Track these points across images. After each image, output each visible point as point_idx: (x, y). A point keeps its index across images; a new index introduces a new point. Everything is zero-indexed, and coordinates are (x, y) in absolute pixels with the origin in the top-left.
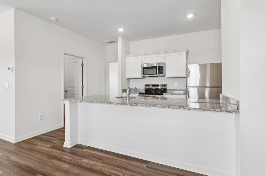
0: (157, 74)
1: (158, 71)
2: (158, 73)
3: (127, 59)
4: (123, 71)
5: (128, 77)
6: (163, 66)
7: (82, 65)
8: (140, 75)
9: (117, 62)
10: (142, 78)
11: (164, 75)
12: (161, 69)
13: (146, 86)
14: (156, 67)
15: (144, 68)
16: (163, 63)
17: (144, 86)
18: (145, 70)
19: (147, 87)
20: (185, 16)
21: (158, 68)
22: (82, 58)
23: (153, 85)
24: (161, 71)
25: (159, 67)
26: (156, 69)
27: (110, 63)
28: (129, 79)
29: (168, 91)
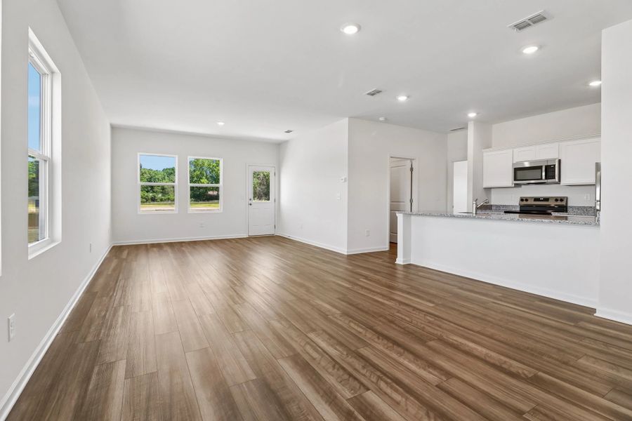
0: (541, 179)
1: (544, 174)
2: (544, 177)
3: (485, 154)
4: (476, 176)
5: (485, 185)
6: (555, 165)
7: (412, 169)
8: (509, 180)
9: (467, 160)
10: (513, 185)
11: (557, 179)
12: (550, 172)
13: (522, 200)
14: (540, 168)
15: (516, 170)
16: (554, 160)
17: (519, 199)
18: (519, 172)
19: (525, 203)
20: (586, 84)
21: (544, 169)
22: (411, 160)
23: (537, 199)
24: (550, 174)
25: (546, 167)
26: (540, 170)
27: (455, 163)
28: (488, 190)
29: (569, 210)
